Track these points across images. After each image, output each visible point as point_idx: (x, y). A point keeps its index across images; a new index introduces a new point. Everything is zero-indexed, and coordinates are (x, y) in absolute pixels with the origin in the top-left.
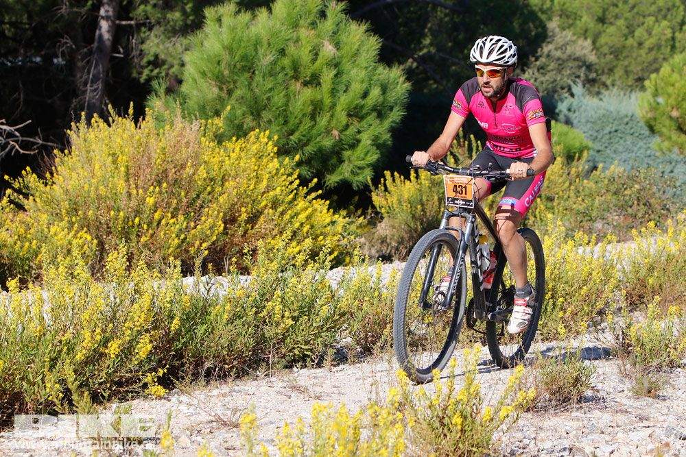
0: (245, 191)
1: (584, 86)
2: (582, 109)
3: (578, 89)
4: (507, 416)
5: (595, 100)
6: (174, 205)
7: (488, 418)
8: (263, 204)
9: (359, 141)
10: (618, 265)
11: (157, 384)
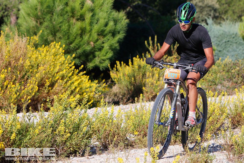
0: (49, 72)
1: (213, 20)
2: (212, 31)
3: (210, 21)
5: (218, 27)
6: (14, 79)
9: (103, 47)
10: (228, 106)
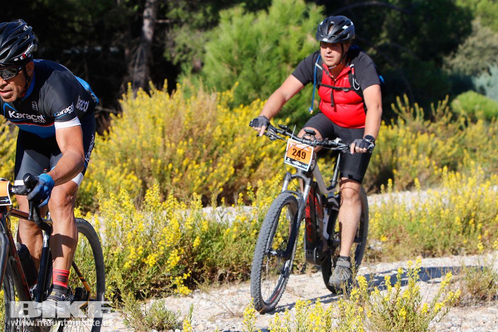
3: (495, 69)
4: (440, 310)
6: (197, 156)
7: (425, 311)
8: (263, 154)
11: (183, 285)
